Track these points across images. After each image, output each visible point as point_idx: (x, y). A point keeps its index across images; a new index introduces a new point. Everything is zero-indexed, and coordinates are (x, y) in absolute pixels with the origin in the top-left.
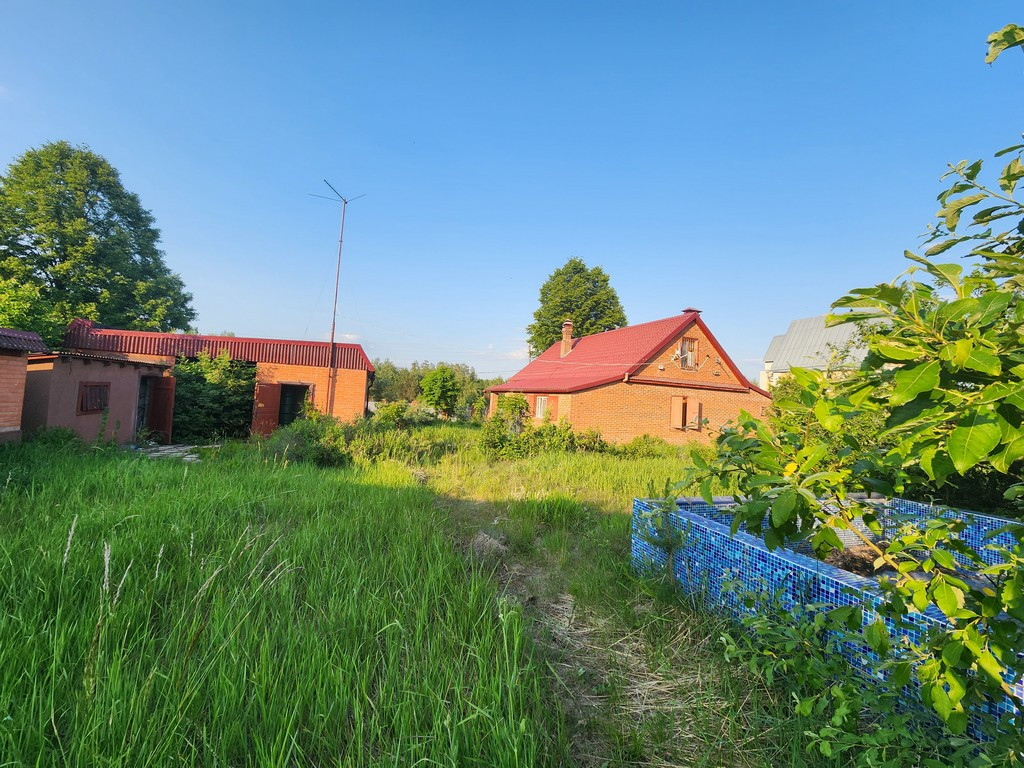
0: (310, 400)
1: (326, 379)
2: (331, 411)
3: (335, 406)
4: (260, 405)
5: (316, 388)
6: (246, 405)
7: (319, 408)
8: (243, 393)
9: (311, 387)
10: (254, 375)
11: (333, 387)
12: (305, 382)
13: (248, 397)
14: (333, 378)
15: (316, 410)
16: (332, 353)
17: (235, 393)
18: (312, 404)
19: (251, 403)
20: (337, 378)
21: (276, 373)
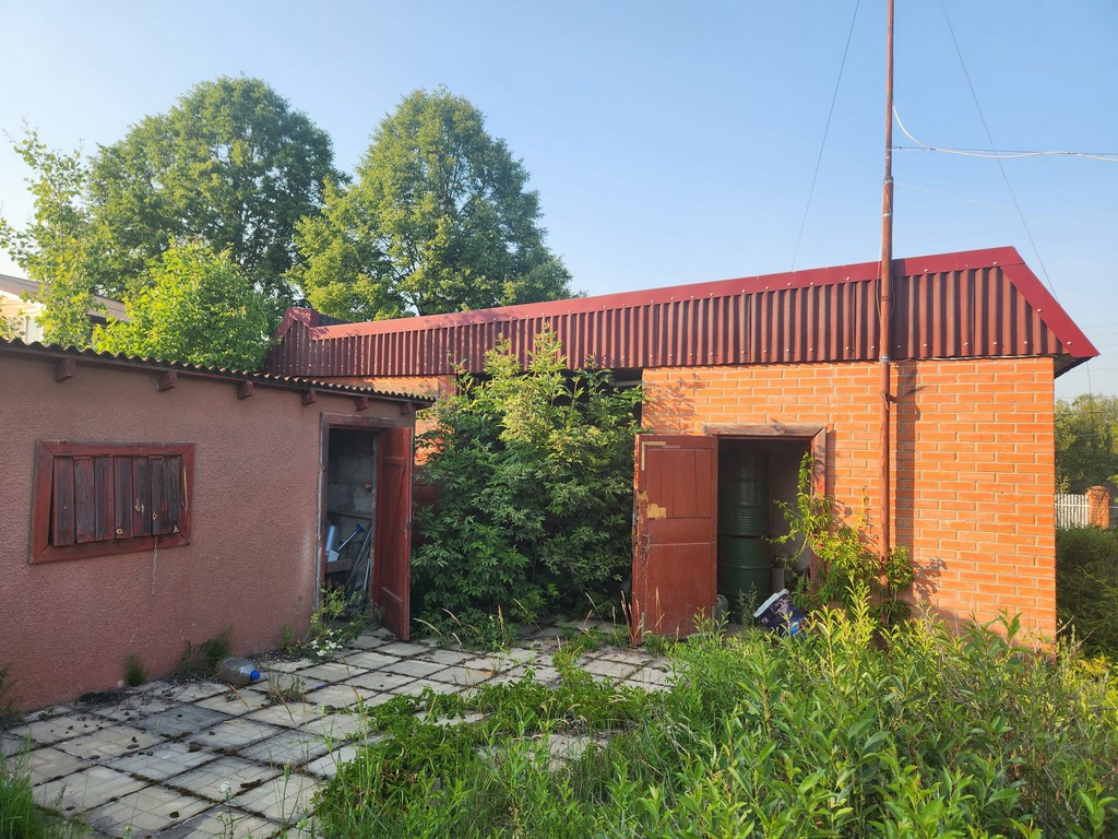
0: (819, 494)
1: (874, 409)
2: (905, 537)
3: (920, 515)
4: (656, 512)
5: (839, 445)
6: (615, 511)
7: (854, 523)
8: (604, 473)
9: (818, 443)
10: (638, 410)
11: (906, 437)
12: (796, 423)
13: (614, 486)
14: (902, 404)
15: (846, 532)
16: (892, 300)
17: (578, 472)
18: (827, 508)
19: (625, 503)
20: (920, 399)
21: (700, 400)
